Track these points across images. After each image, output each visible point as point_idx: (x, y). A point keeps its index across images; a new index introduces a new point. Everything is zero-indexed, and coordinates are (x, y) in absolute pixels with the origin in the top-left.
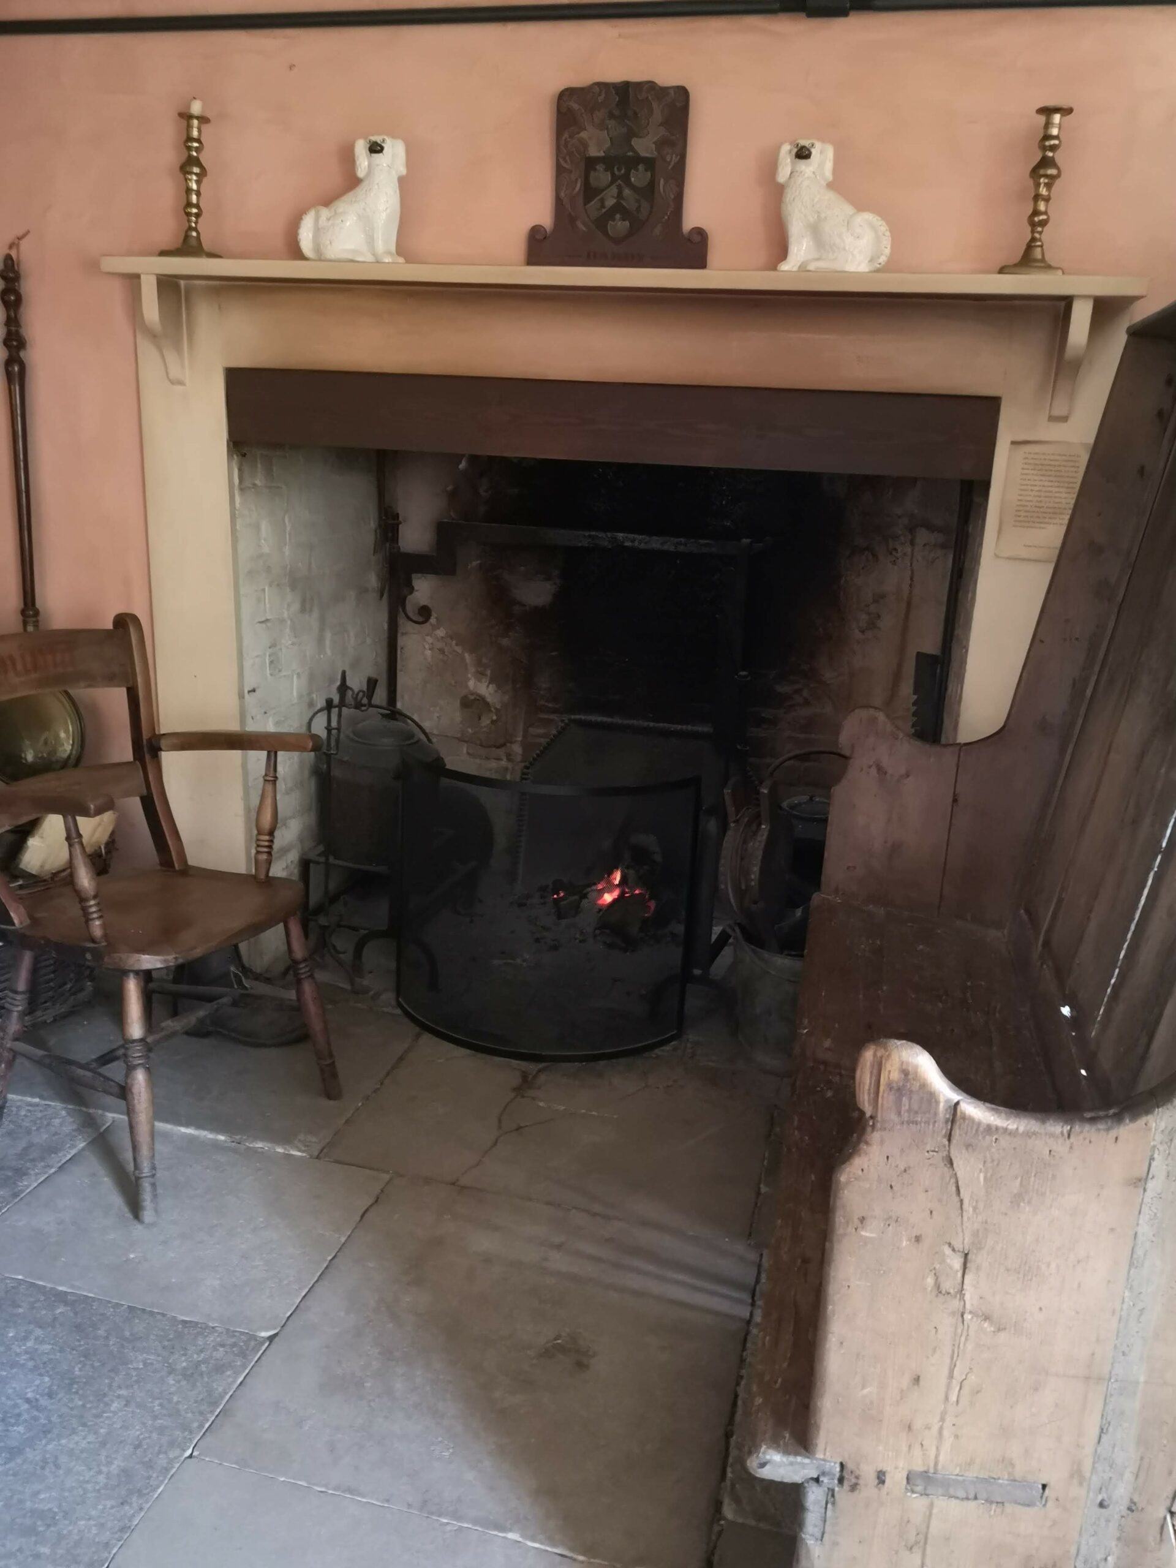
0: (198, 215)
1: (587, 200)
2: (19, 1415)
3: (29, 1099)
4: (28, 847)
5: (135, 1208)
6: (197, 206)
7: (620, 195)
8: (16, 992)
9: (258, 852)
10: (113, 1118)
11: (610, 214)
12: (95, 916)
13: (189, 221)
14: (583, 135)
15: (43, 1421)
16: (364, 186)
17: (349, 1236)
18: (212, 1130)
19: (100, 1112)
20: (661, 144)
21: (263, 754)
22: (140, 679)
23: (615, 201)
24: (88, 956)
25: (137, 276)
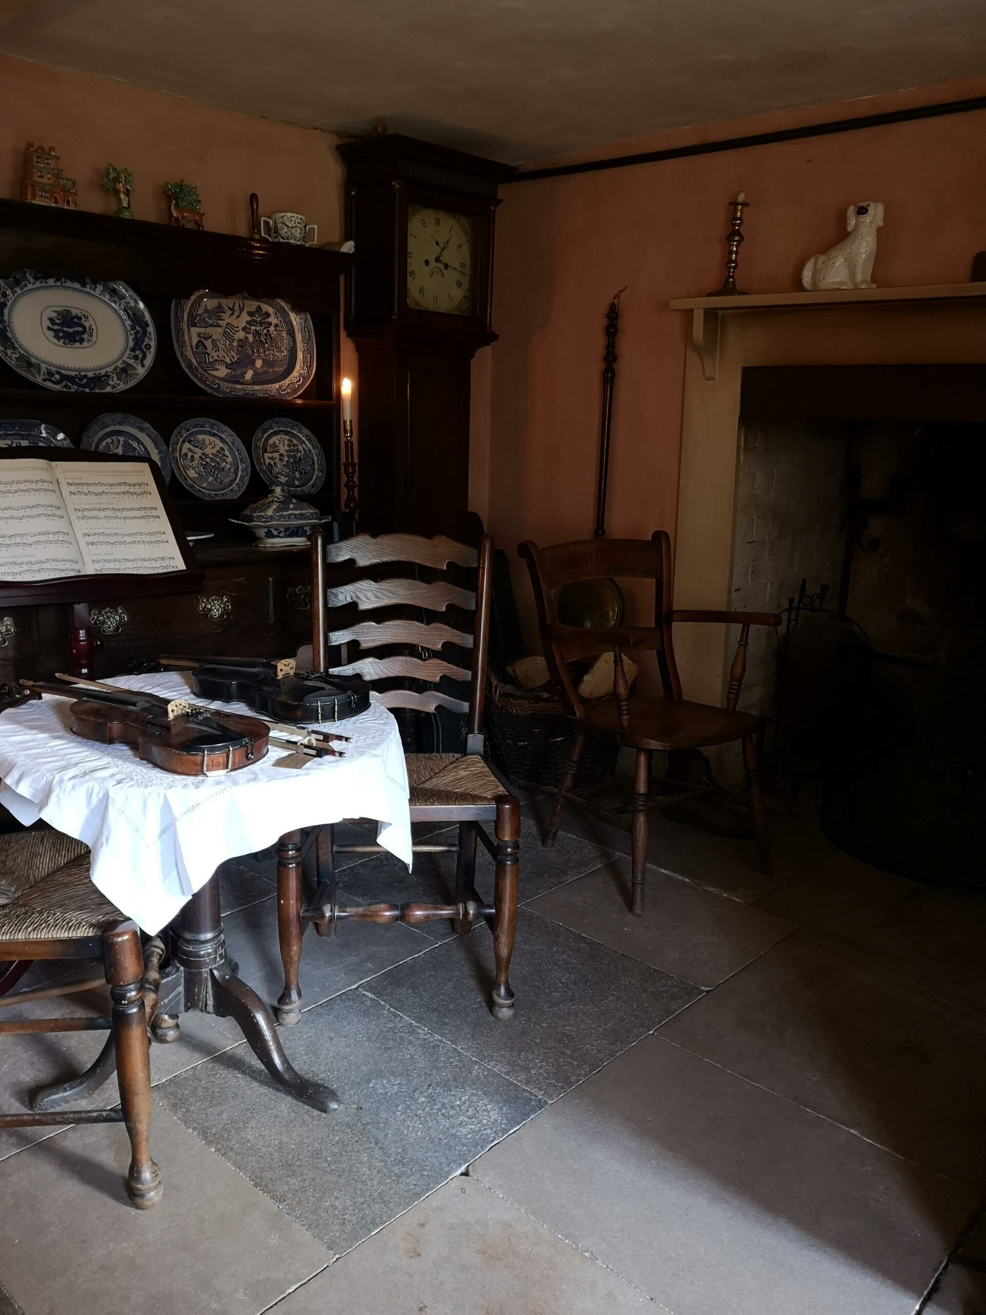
0: (735, 268)
2: (557, 988)
3: (570, 835)
4: (583, 681)
5: (630, 904)
6: (735, 262)
8: (571, 761)
9: (730, 693)
10: (619, 855)
12: (625, 712)
13: (729, 272)
15: (570, 994)
16: (851, 237)
17: (766, 952)
18: (681, 875)
19: (612, 850)
21: (739, 626)
22: (665, 574)
24: (618, 737)
25: (692, 310)
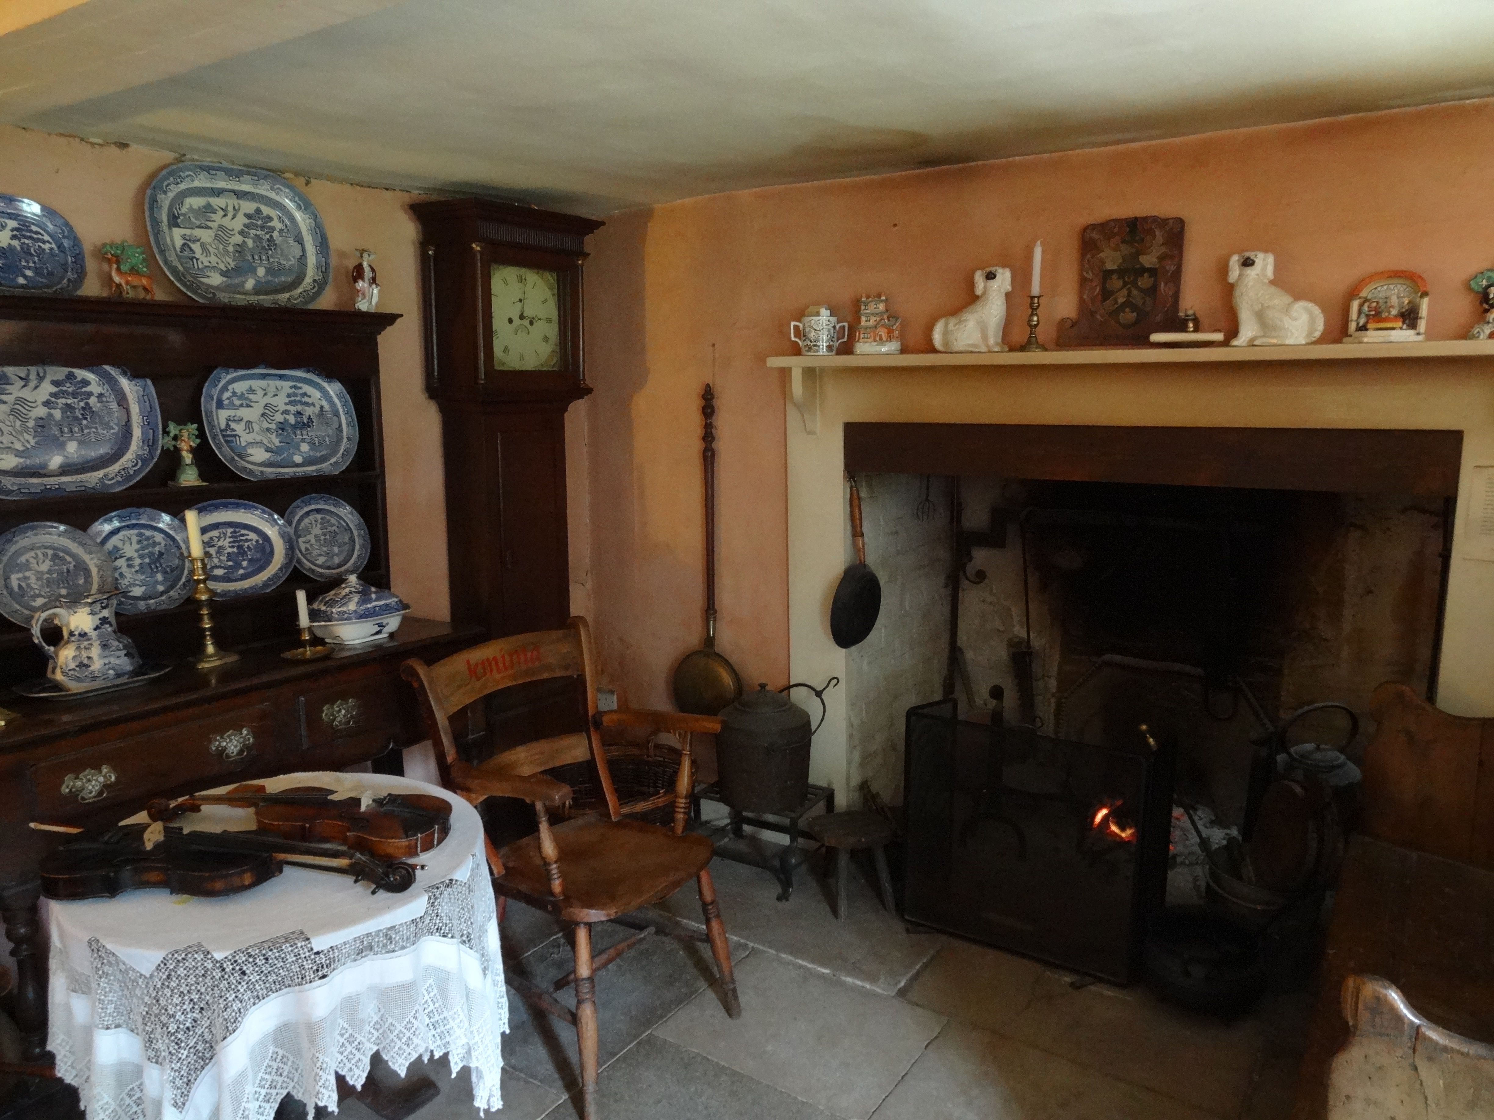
1: (1104, 299)
7: (1129, 295)
11: (1121, 308)
12: (555, 876)
14: (1102, 255)
16: (980, 301)
20: (1162, 258)
23: (1125, 299)
25: (790, 368)
